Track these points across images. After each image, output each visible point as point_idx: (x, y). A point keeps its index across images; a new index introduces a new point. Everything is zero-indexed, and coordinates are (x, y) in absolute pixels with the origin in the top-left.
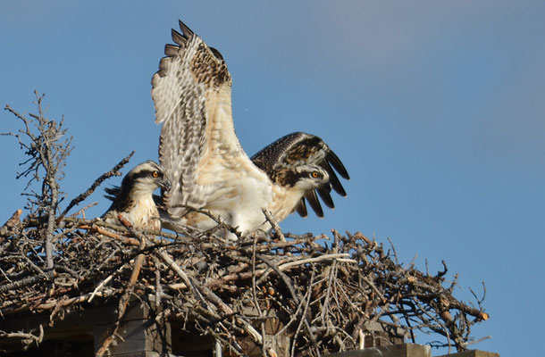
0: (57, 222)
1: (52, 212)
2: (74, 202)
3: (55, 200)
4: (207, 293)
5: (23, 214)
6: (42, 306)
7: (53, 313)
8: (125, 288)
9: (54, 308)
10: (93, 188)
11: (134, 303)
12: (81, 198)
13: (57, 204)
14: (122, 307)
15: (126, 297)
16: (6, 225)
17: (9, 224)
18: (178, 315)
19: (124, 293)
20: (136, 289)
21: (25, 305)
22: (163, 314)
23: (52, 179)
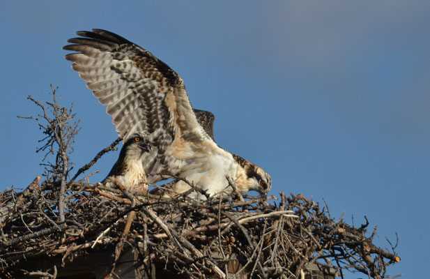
0: (68, 186)
1: (64, 178)
2: (81, 171)
3: (66, 169)
4: (183, 241)
5: (41, 179)
6: (56, 251)
7: (65, 256)
8: (120, 237)
9: (65, 252)
10: (95, 160)
11: (127, 249)
12: (86, 168)
13: (67, 172)
14: (118, 252)
15: (120, 244)
16: (28, 188)
17: (31, 188)
18: (161, 258)
19: (119, 241)
20: (129, 238)
21: (42, 250)
22: (150, 257)
23: (63, 153)
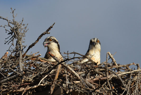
0: (23, 56)
1: (21, 52)
2: (30, 47)
3: (22, 48)
4: (87, 83)
5: (9, 53)
6: (18, 90)
7: (23, 93)
8: (53, 81)
9: (23, 91)
10: (38, 40)
11: (57, 88)
12: (33, 45)
13: (23, 49)
14: (52, 90)
15: (53, 85)
16: (2, 58)
17: (3, 58)
18: (76, 91)
19: (52, 83)
20: (57, 82)
21: (11, 91)
22: (70, 91)
